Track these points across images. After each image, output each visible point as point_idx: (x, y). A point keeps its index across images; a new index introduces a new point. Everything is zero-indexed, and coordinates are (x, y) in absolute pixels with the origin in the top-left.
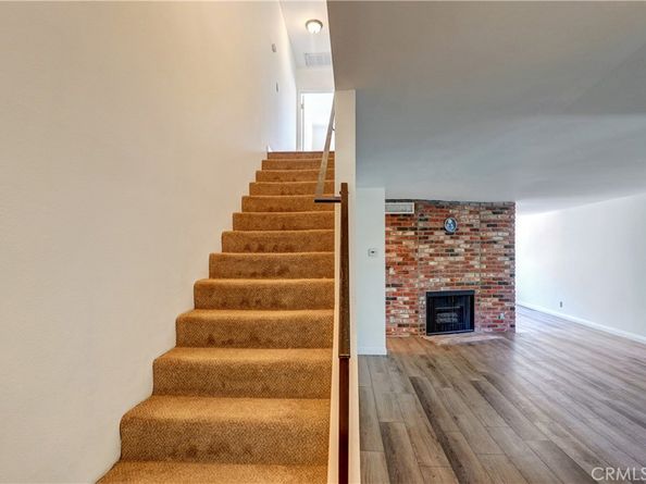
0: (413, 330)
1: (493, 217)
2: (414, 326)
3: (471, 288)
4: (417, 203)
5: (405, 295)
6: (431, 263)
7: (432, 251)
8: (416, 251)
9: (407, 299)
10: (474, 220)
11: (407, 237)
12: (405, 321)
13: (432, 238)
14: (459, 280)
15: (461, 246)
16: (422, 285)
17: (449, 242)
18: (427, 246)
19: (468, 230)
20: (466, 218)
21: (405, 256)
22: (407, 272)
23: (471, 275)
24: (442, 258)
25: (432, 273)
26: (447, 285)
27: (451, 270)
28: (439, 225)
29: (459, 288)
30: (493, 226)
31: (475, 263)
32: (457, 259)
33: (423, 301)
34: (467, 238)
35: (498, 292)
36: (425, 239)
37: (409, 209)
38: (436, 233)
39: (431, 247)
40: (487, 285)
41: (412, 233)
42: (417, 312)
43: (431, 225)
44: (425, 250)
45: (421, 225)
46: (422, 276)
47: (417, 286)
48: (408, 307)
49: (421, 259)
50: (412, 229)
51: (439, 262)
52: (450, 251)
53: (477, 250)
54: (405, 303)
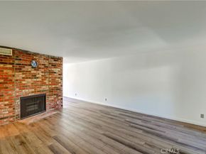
0: (12, 119)
1: (54, 62)
2: (11, 117)
3: (44, 92)
4: (14, 50)
5: (6, 100)
6: (24, 82)
7: (24, 76)
8: (14, 76)
9: (7, 103)
10: (46, 63)
11: (6, 68)
12: (5, 116)
13: (23, 69)
14: (39, 89)
15: (40, 74)
16: (18, 94)
17: (33, 72)
18: (21, 73)
19: (43, 66)
20: (42, 61)
21: (6, 79)
22: (7, 88)
23: (44, 87)
24: (30, 80)
25: (24, 87)
26: (32, 92)
27: (34, 85)
28: (28, 63)
29: (39, 93)
30: (54, 66)
31: (46, 81)
32: (38, 80)
33: (18, 102)
34: (43, 70)
36: (19, 70)
37: (9, 53)
38: (26, 67)
39: (23, 74)
40: (51, 90)
41: (11, 66)
42: (14, 109)
43: (24, 63)
44: (20, 76)
45: (16, 62)
46: (17, 90)
47: (14, 95)
48: (7, 107)
49: (17, 80)
50: (10, 64)
51: (29, 81)
52: (34, 76)
53: (48, 76)
54: (5, 105)
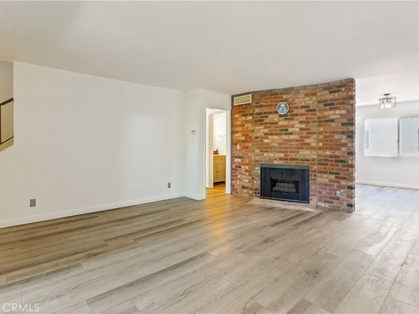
0: (251, 192)
1: (330, 96)
2: (252, 189)
3: (306, 163)
4: (254, 94)
5: (246, 165)
6: (266, 141)
7: (266, 131)
8: (253, 131)
9: (247, 167)
10: (311, 102)
11: (247, 121)
12: (246, 185)
13: (266, 120)
14: (294, 156)
15: (296, 126)
16: (258, 158)
17: (282, 123)
18: (262, 127)
19: (303, 111)
20: (301, 100)
21: (246, 136)
22: (247, 148)
23: (307, 152)
24: (276, 137)
25: (267, 148)
26: (281, 159)
27: (283, 147)
28: (273, 109)
29: (294, 163)
30: (331, 105)
31: (312, 141)
32: (292, 137)
33: (258, 170)
34: (303, 118)
35: (335, 169)
36: (260, 122)
37: (249, 99)
38: (270, 116)
39: (265, 128)
40: (323, 162)
41: (250, 118)
42: (253, 178)
43: (266, 110)
44: (261, 130)
45: (257, 110)
46: (258, 151)
47: (253, 158)
48: (247, 174)
49: (257, 138)
50: (251, 114)
51: (274, 140)
52: (285, 130)
53: (314, 129)
54: (246, 171)
